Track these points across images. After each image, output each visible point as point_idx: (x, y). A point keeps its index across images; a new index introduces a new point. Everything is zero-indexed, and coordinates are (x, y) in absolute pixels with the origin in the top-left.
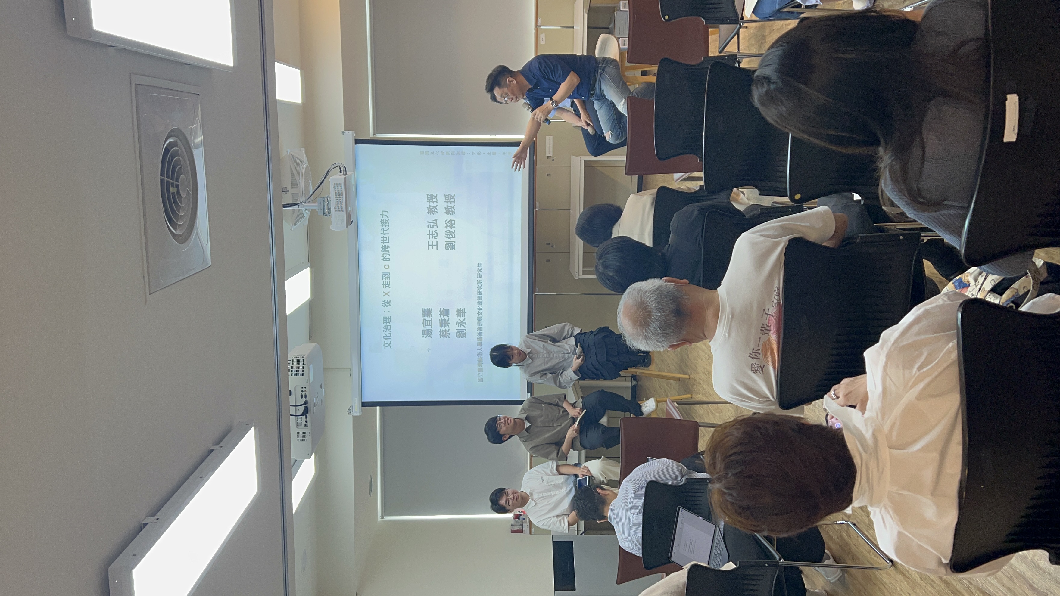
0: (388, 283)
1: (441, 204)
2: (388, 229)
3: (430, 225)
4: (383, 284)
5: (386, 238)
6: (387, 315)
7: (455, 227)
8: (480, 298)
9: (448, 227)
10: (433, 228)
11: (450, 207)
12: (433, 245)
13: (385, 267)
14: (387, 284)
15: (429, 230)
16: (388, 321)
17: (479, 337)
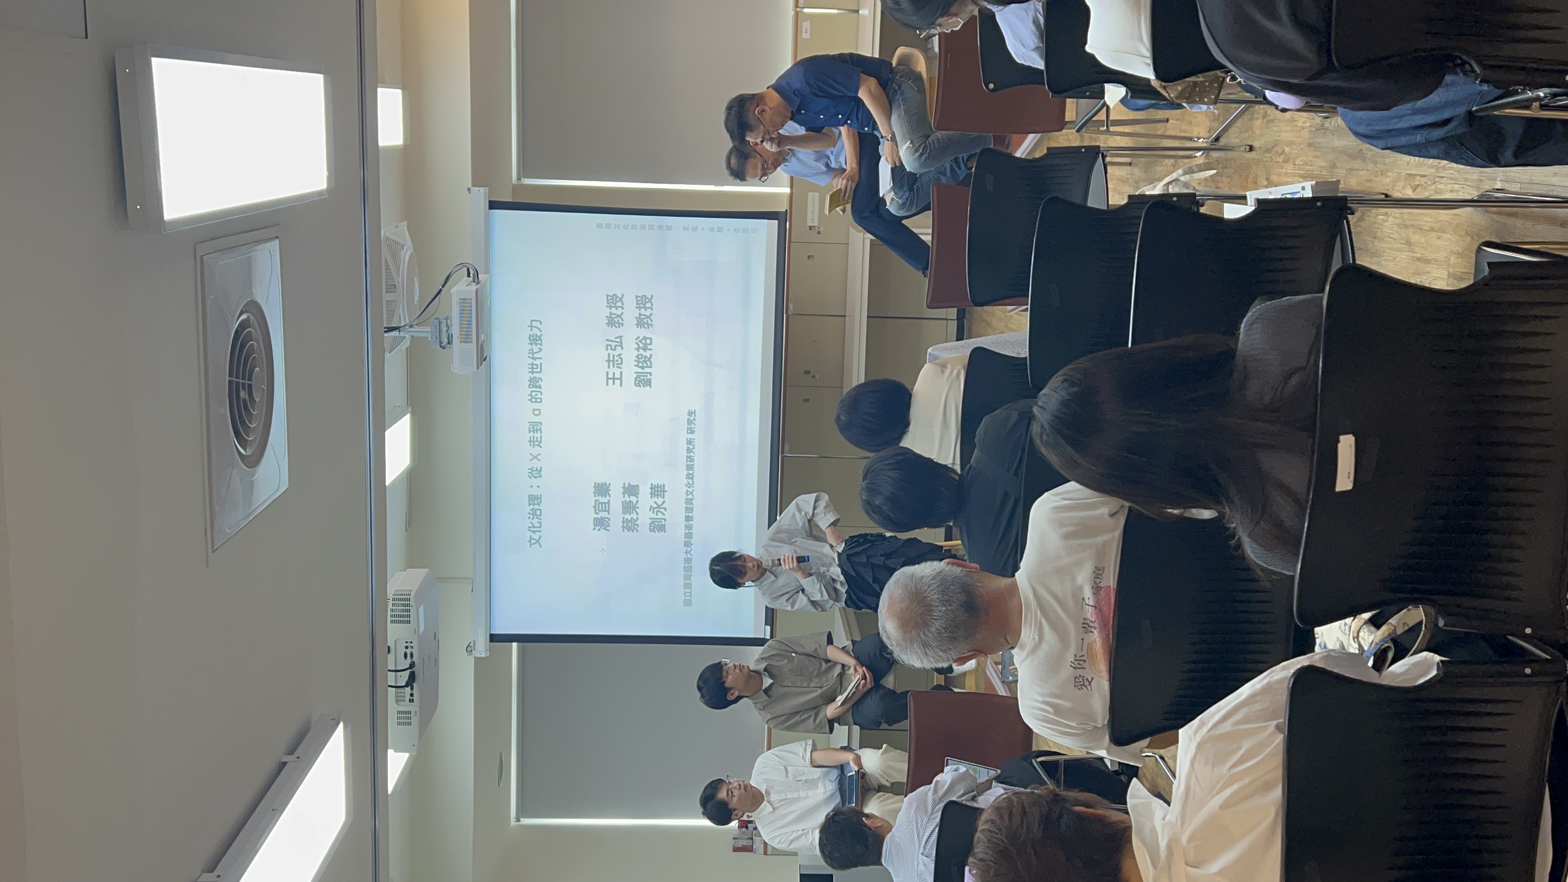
0: (539, 440)
1: (630, 312)
2: (541, 350)
3: (611, 346)
4: (530, 441)
5: (537, 365)
6: (535, 492)
7: (650, 349)
8: (690, 467)
9: (640, 349)
10: (615, 350)
11: (644, 317)
12: (614, 379)
13: (533, 413)
14: (537, 441)
15: (609, 354)
16: (536, 502)
17: (687, 531)
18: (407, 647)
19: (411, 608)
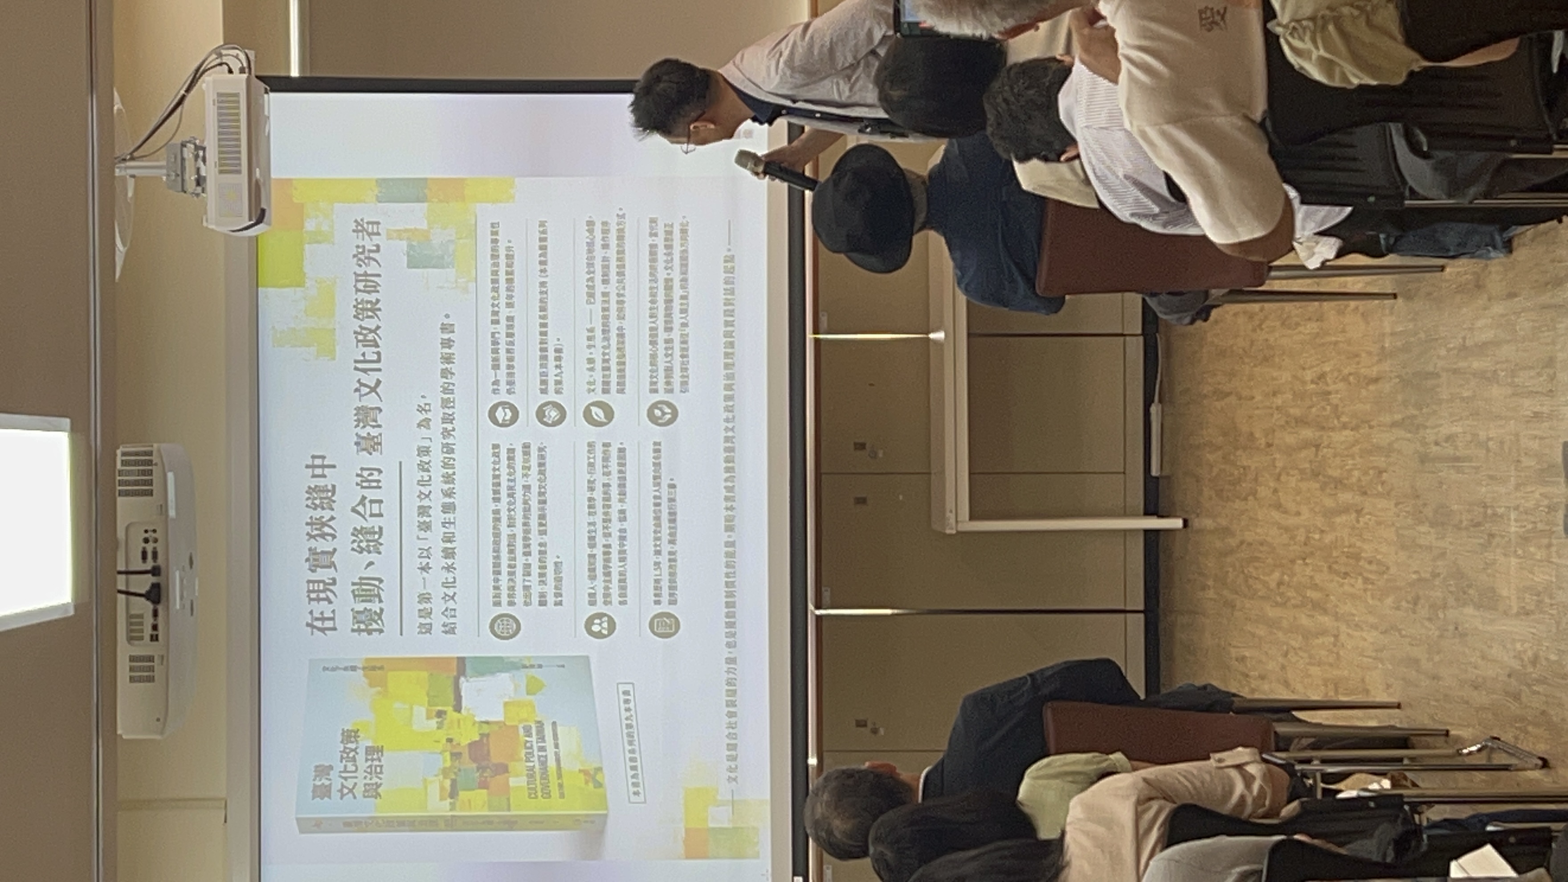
18: (146, 541)
19: (154, 468)
